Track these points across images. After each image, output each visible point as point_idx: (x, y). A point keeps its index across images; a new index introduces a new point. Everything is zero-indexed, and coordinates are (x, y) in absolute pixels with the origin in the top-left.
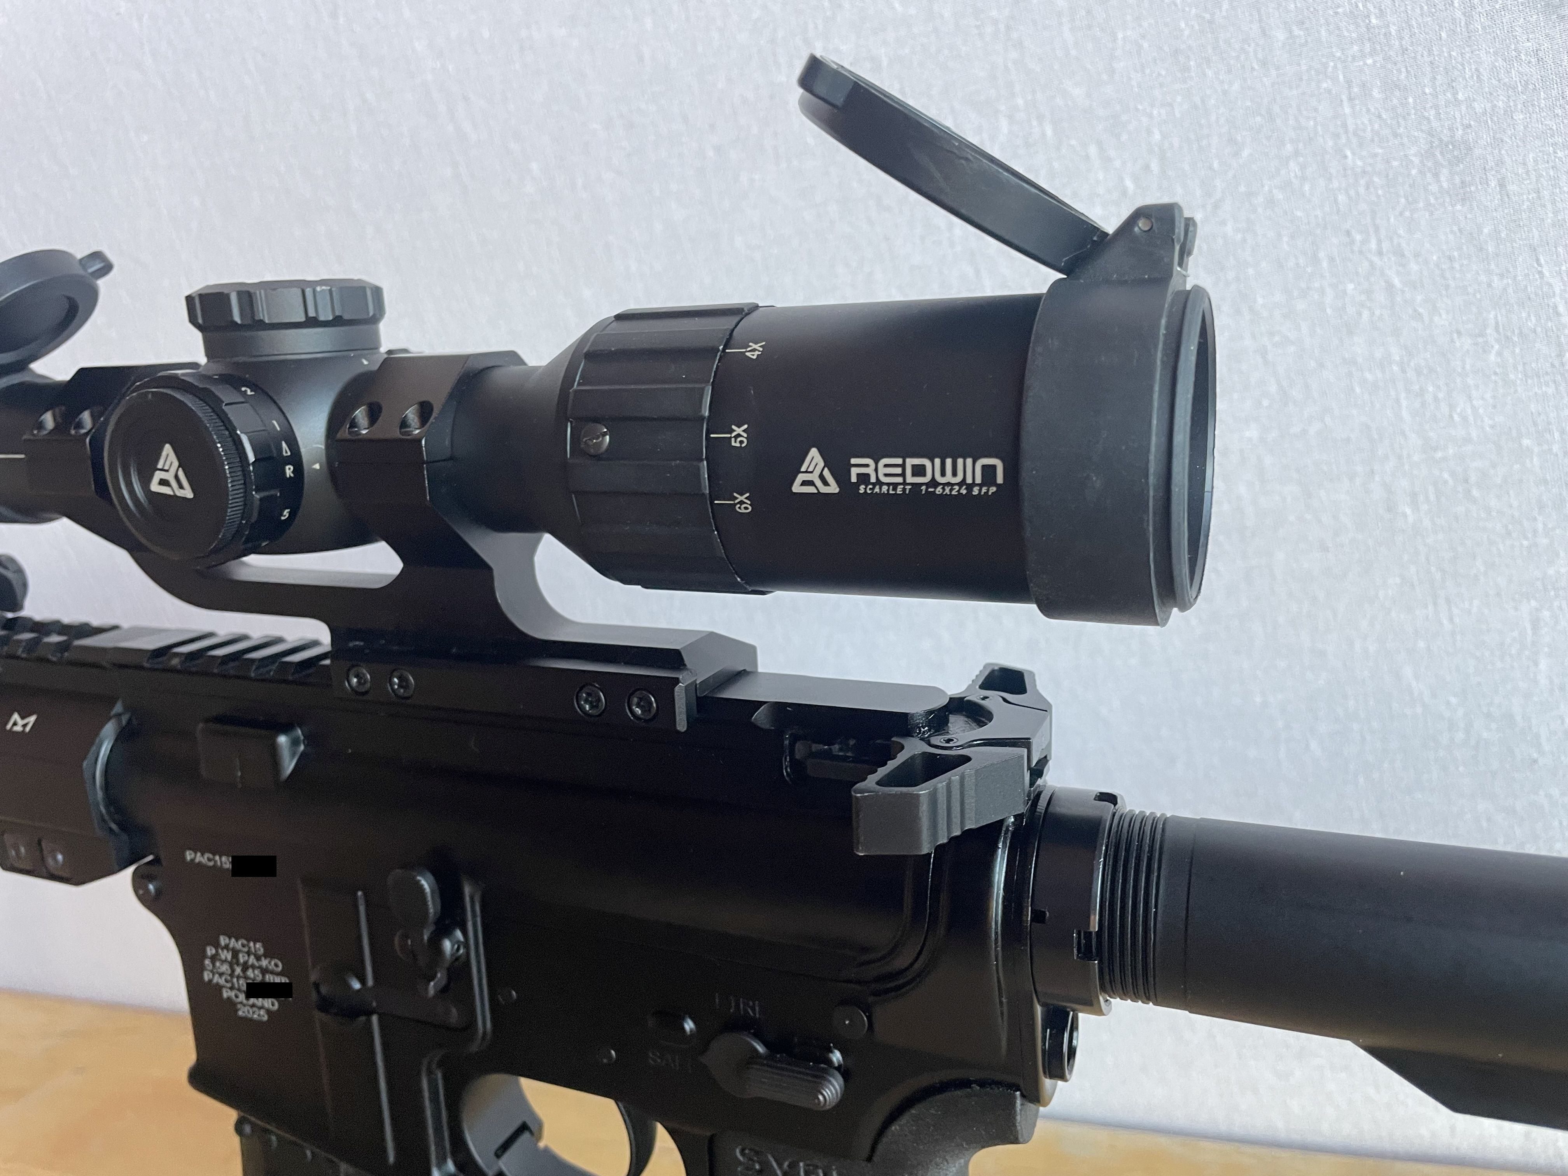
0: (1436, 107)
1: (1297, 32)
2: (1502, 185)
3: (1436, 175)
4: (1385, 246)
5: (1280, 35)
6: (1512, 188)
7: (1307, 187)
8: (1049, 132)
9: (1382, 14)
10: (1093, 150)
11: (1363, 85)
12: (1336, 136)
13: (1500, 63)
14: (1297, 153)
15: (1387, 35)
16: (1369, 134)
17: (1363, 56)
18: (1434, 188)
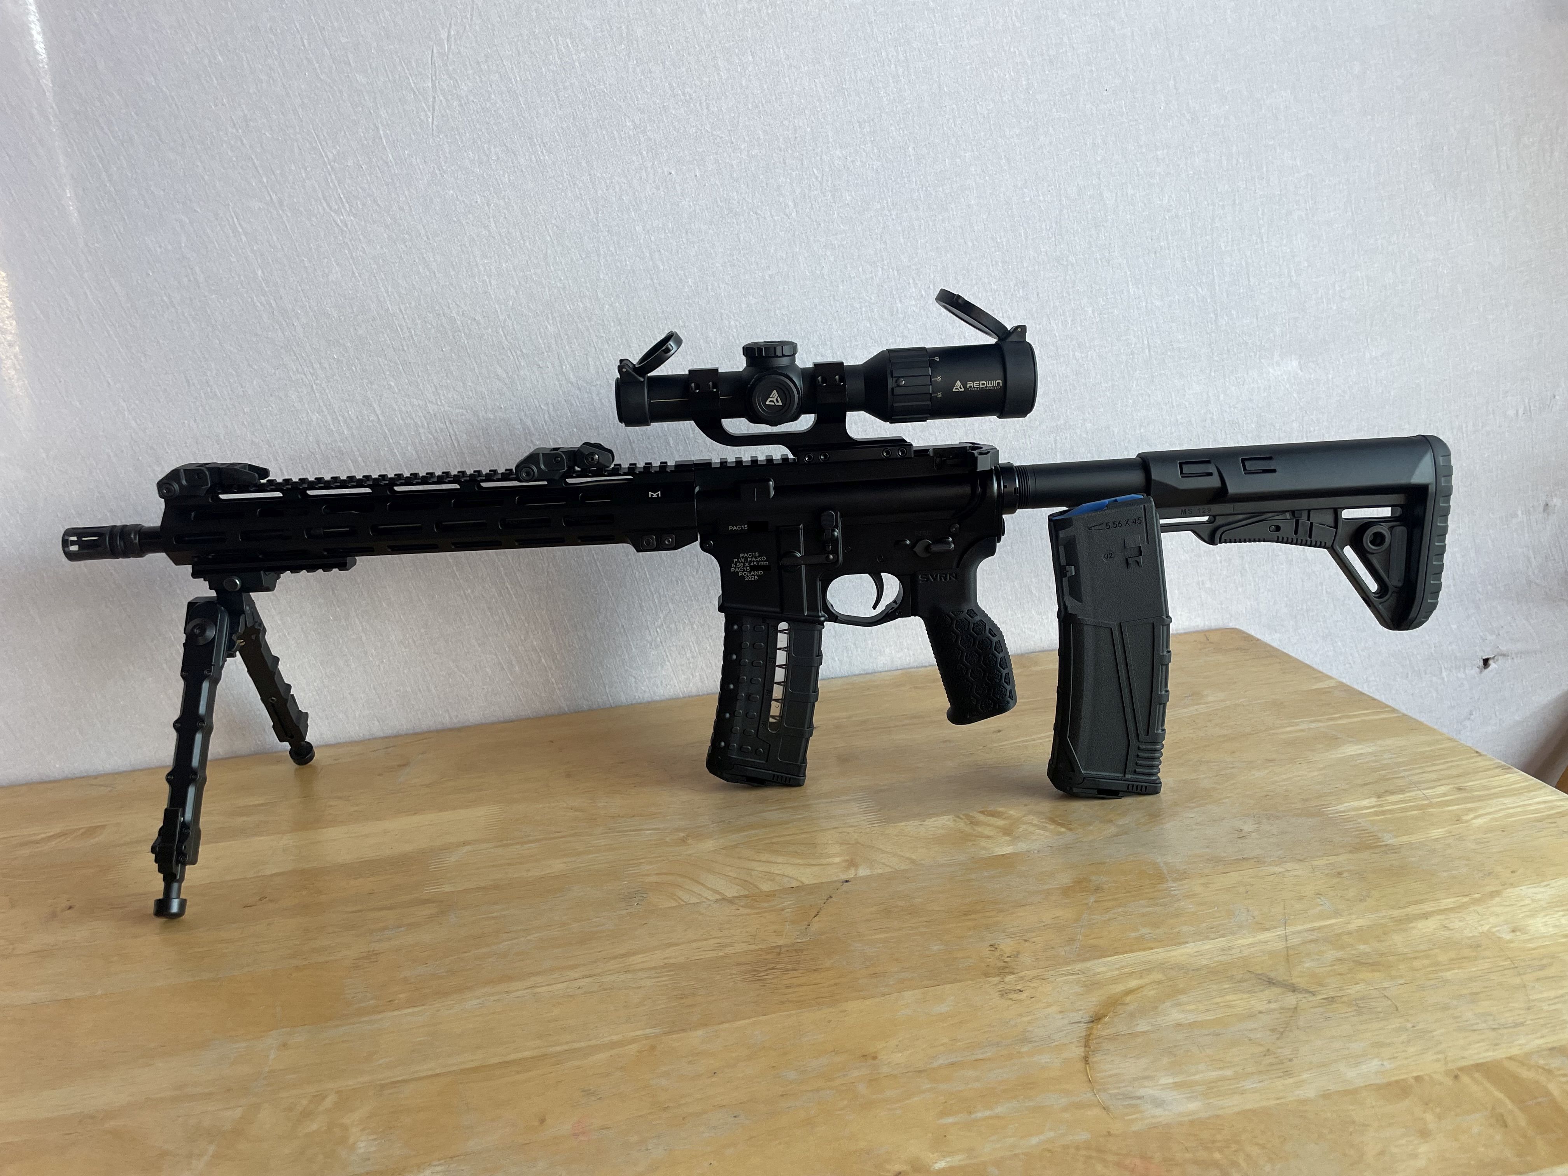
0: (1018, 269)
1: (975, 243)
2: (1038, 295)
3: (1018, 291)
4: (1005, 314)
5: (970, 244)
6: (1041, 295)
7: (980, 295)
8: (896, 274)
9: (1000, 239)
10: (911, 281)
11: (996, 262)
12: (988, 278)
13: (1036, 255)
14: (977, 284)
15: (1003, 245)
16: (998, 277)
17: (996, 252)
18: (1018, 295)
